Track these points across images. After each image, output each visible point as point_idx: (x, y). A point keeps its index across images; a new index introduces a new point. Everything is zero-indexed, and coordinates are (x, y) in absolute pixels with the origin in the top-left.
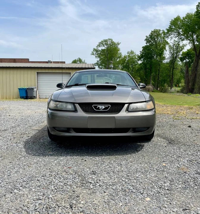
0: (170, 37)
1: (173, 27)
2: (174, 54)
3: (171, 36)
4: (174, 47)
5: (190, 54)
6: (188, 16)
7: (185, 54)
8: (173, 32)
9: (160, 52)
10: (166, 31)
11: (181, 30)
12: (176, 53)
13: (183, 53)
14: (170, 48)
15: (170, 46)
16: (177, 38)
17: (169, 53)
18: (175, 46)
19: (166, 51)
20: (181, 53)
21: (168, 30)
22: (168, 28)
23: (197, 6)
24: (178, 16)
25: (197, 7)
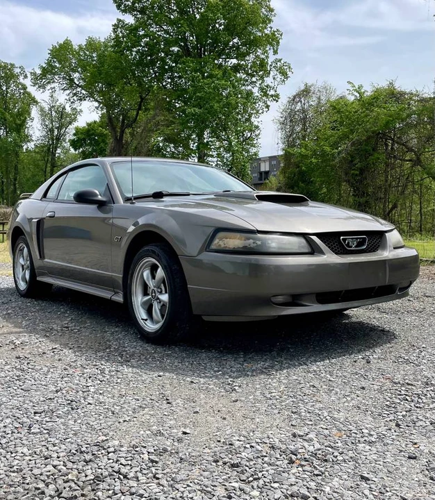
0: (48, 87)
1: (58, 65)
2: (53, 131)
3: (53, 85)
4: (53, 112)
5: (93, 134)
6: (92, 45)
7: (82, 133)
8: (56, 77)
9: (18, 122)
10: (39, 72)
11: (77, 75)
12: (59, 128)
13: (78, 131)
14: (42, 115)
15: (42, 110)
16: (68, 92)
17: (39, 126)
18: (56, 112)
19: (32, 119)
20: (71, 130)
21: (44, 69)
22: (44, 65)
23: (113, 26)
24: (67, 40)
25: (114, 29)
